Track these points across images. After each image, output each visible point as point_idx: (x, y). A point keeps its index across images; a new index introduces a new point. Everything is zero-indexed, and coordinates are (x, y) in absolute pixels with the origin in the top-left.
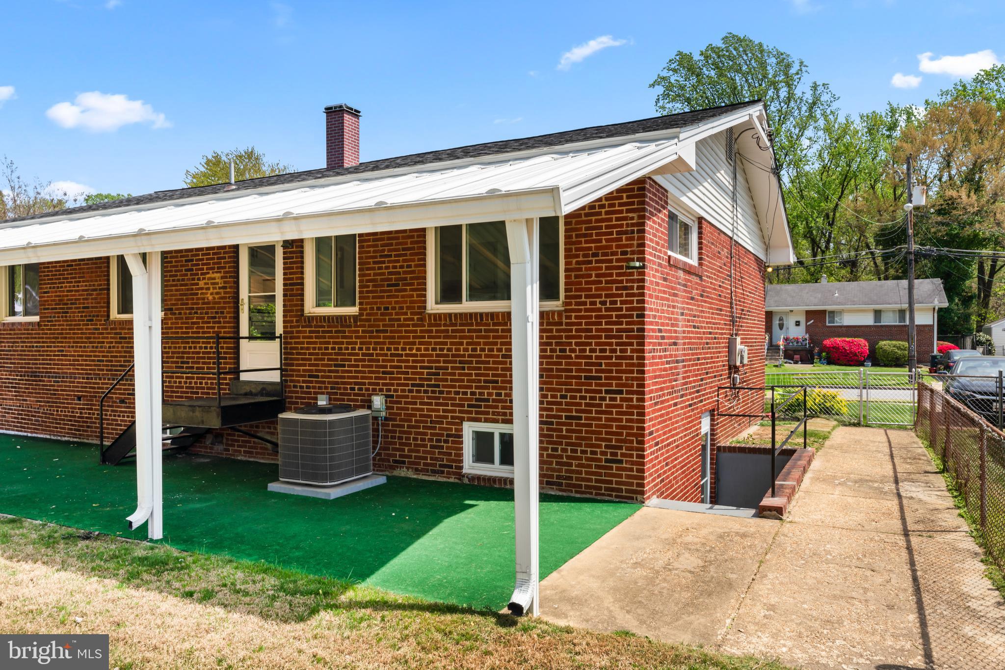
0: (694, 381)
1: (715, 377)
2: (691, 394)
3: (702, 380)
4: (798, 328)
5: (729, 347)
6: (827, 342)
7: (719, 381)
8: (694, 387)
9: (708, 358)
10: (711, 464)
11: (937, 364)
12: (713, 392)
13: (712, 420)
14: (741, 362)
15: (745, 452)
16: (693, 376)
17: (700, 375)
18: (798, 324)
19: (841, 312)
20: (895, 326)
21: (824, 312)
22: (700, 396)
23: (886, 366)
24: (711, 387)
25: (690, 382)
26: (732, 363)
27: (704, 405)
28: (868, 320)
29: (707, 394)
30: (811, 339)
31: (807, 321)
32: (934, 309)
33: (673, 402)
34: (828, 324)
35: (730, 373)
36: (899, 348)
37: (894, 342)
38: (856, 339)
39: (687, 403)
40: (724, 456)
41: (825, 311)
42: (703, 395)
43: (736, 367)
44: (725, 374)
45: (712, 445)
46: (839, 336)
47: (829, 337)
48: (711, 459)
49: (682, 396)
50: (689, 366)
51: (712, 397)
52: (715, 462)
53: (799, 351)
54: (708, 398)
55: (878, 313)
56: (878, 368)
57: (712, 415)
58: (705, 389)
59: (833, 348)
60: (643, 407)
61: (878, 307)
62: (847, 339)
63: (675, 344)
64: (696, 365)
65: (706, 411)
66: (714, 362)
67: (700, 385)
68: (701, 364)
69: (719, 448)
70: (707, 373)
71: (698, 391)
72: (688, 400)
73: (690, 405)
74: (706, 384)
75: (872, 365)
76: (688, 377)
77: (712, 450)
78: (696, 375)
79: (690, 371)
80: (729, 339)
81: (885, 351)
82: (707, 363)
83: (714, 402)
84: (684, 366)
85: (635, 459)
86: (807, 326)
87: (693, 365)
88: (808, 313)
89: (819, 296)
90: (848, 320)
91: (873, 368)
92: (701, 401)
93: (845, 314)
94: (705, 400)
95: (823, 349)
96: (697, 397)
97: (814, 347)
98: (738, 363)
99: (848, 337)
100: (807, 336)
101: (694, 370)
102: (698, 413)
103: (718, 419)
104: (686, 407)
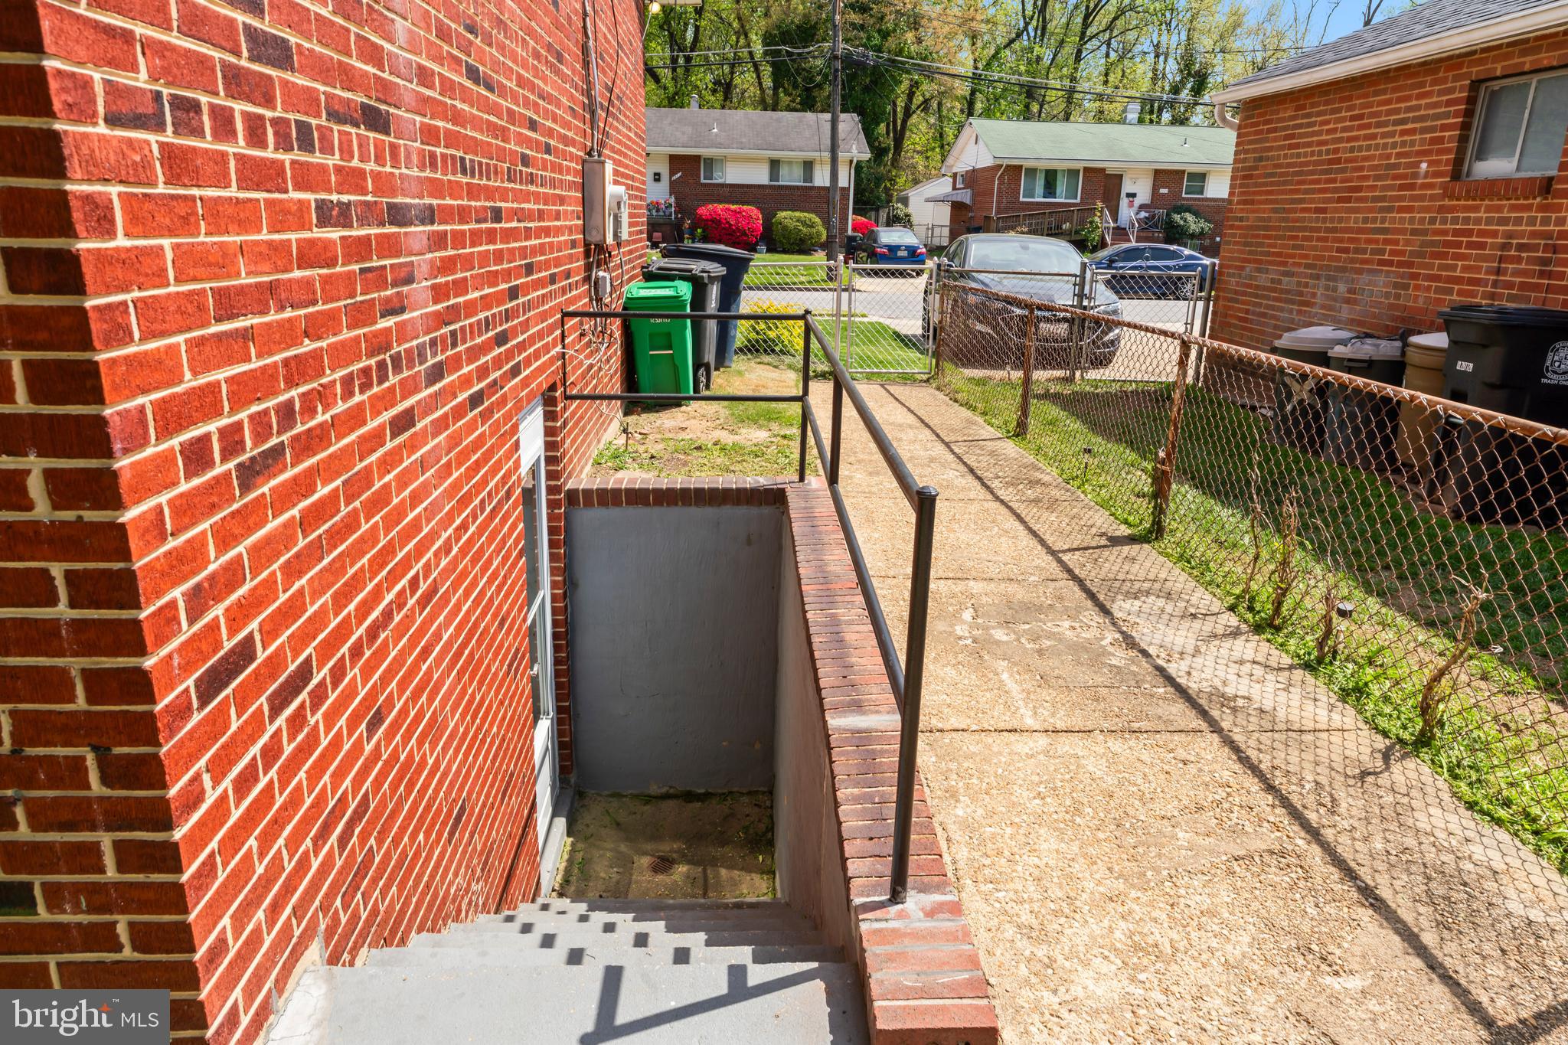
0: (487, 302)
1: (553, 279)
2: (474, 354)
3: (513, 293)
4: (657, 184)
5: (583, 187)
6: (704, 211)
7: (564, 291)
8: (487, 324)
9: (529, 216)
10: (552, 544)
11: (856, 249)
12: (551, 329)
13: (549, 416)
14: (616, 235)
15: (647, 504)
16: (480, 282)
17: (508, 275)
18: (657, 177)
19: (723, 160)
20: (798, 188)
21: (697, 158)
22: (509, 355)
23: (785, 252)
24: (543, 317)
25: (471, 308)
26: (594, 238)
27: (525, 383)
28: (759, 176)
29: (531, 340)
30: (678, 205)
31: (672, 173)
32: (851, 162)
33: (386, 416)
34: (703, 181)
35: (588, 268)
36: (804, 223)
37: (797, 214)
38: (745, 207)
39: (462, 397)
40: (588, 518)
41: (699, 157)
42: (521, 347)
43: (601, 248)
44: (577, 271)
45: (551, 490)
46: (720, 202)
47: (706, 202)
48: (552, 531)
49: (436, 374)
50: (459, 239)
51: (547, 349)
52: (564, 539)
53: (660, 224)
54: (537, 355)
55: (775, 164)
56: (777, 256)
57: (549, 401)
58: (525, 327)
59: (713, 221)
60: (116, 541)
61: (776, 154)
62: (733, 207)
63: (375, 120)
64: (491, 236)
65: (530, 397)
66: (547, 231)
67: (508, 315)
68: (509, 235)
69: (572, 495)
70: (529, 269)
71: (501, 339)
72: (466, 382)
73: (476, 400)
74: (528, 306)
75: (769, 251)
76: (461, 287)
77: (552, 505)
78: (493, 278)
79: (468, 262)
80: (584, 162)
81: (785, 228)
82: (528, 233)
83: (552, 361)
84: (438, 241)
85: (111, 873)
86: (672, 183)
87: (476, 237)
88: (673, 159)
89: (689, 130)
90: (733, 174)
91: (768, 256)
92: (515, 371)
93: (729, 164)
94: (528, 362)
95: (698, 222)
96: (498, 363)
97: (682, 218)
98: (610, 240)
99: (733, 203)
100: (672, 200)
101: (484, 257)
102: (508, 417)
103: (565, 408)
104: (459, 412)
